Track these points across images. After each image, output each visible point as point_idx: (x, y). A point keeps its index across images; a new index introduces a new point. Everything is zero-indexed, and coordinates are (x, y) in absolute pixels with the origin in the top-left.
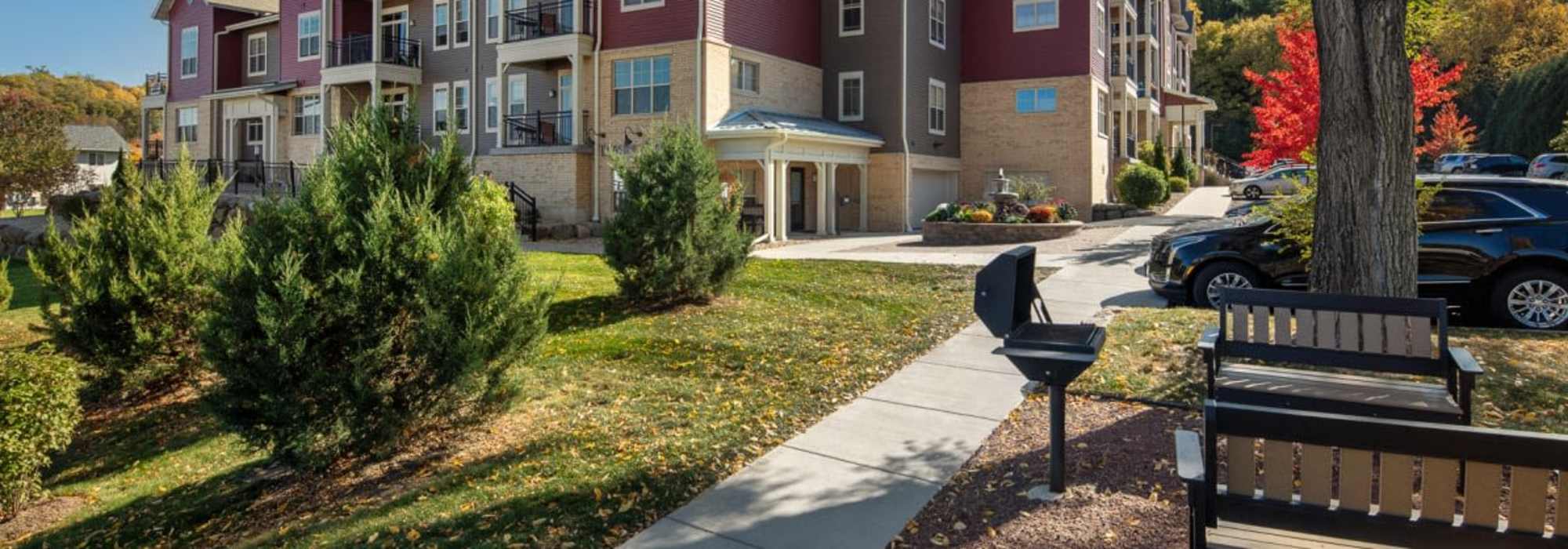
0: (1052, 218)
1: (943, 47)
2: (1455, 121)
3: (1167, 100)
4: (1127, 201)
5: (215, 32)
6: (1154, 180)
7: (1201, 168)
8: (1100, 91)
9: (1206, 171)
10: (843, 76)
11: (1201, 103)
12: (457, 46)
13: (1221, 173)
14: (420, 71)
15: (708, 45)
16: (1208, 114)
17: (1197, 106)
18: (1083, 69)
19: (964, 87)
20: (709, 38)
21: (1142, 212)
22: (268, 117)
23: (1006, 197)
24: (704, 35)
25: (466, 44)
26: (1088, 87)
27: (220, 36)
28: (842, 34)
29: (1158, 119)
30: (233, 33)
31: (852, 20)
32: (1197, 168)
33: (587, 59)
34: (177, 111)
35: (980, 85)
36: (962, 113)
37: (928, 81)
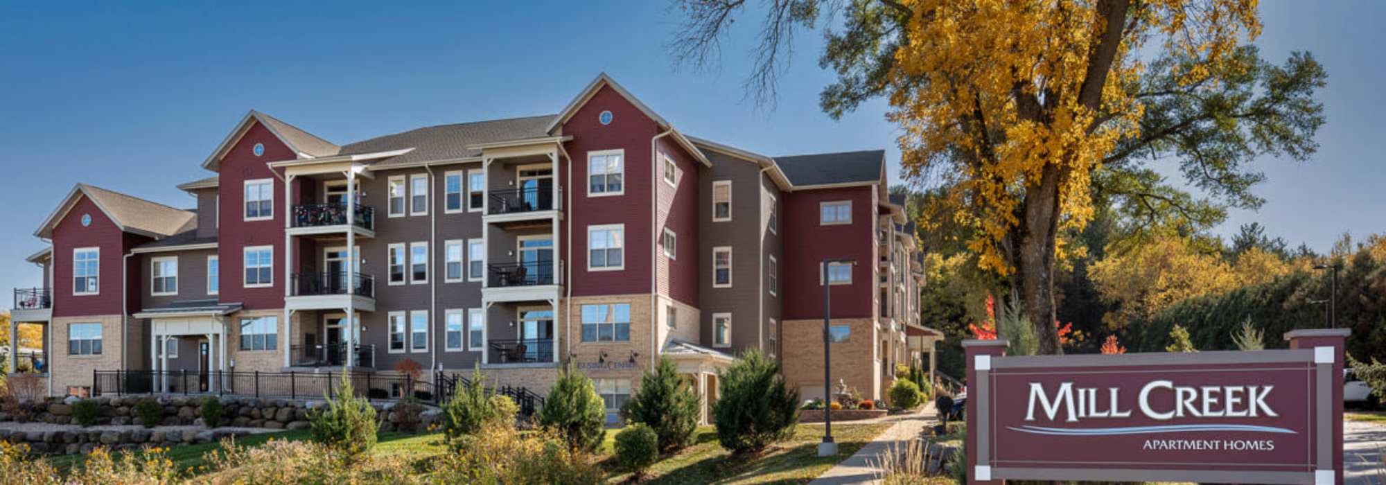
0: (873, 407)
1: (775, 295)
2: (1116, 351)
3: (910, 331)
4: (896, 404)
5: (124, 254)
6: (914, 390)
7: (933, 386)
8: (877, 329)
9: (937, 389)
10: (716, 316)
11: (934, 335)
12: (413, 282)
13: (947, 390)
14: (374, 301)
15: (659, 299)
16: (938, 343)
17: (931, 337)
18: (869, 315)
19: (785, 323)
20: (658, 293)
21: (905, 411)
22: (217, 336)
23: (845, 396)
24: (656, 291)
25: (425, 282)
26: (871, 326)
27: (128, 258)
28: (715, 286)
29: (905, 346)
30: (136, 255)
31: (722, 277)
32: (931, 386)
33: (562, 302)
34: (69, 325)
35: (796, 322)
36: (783, 341)
37: (769, 321)
